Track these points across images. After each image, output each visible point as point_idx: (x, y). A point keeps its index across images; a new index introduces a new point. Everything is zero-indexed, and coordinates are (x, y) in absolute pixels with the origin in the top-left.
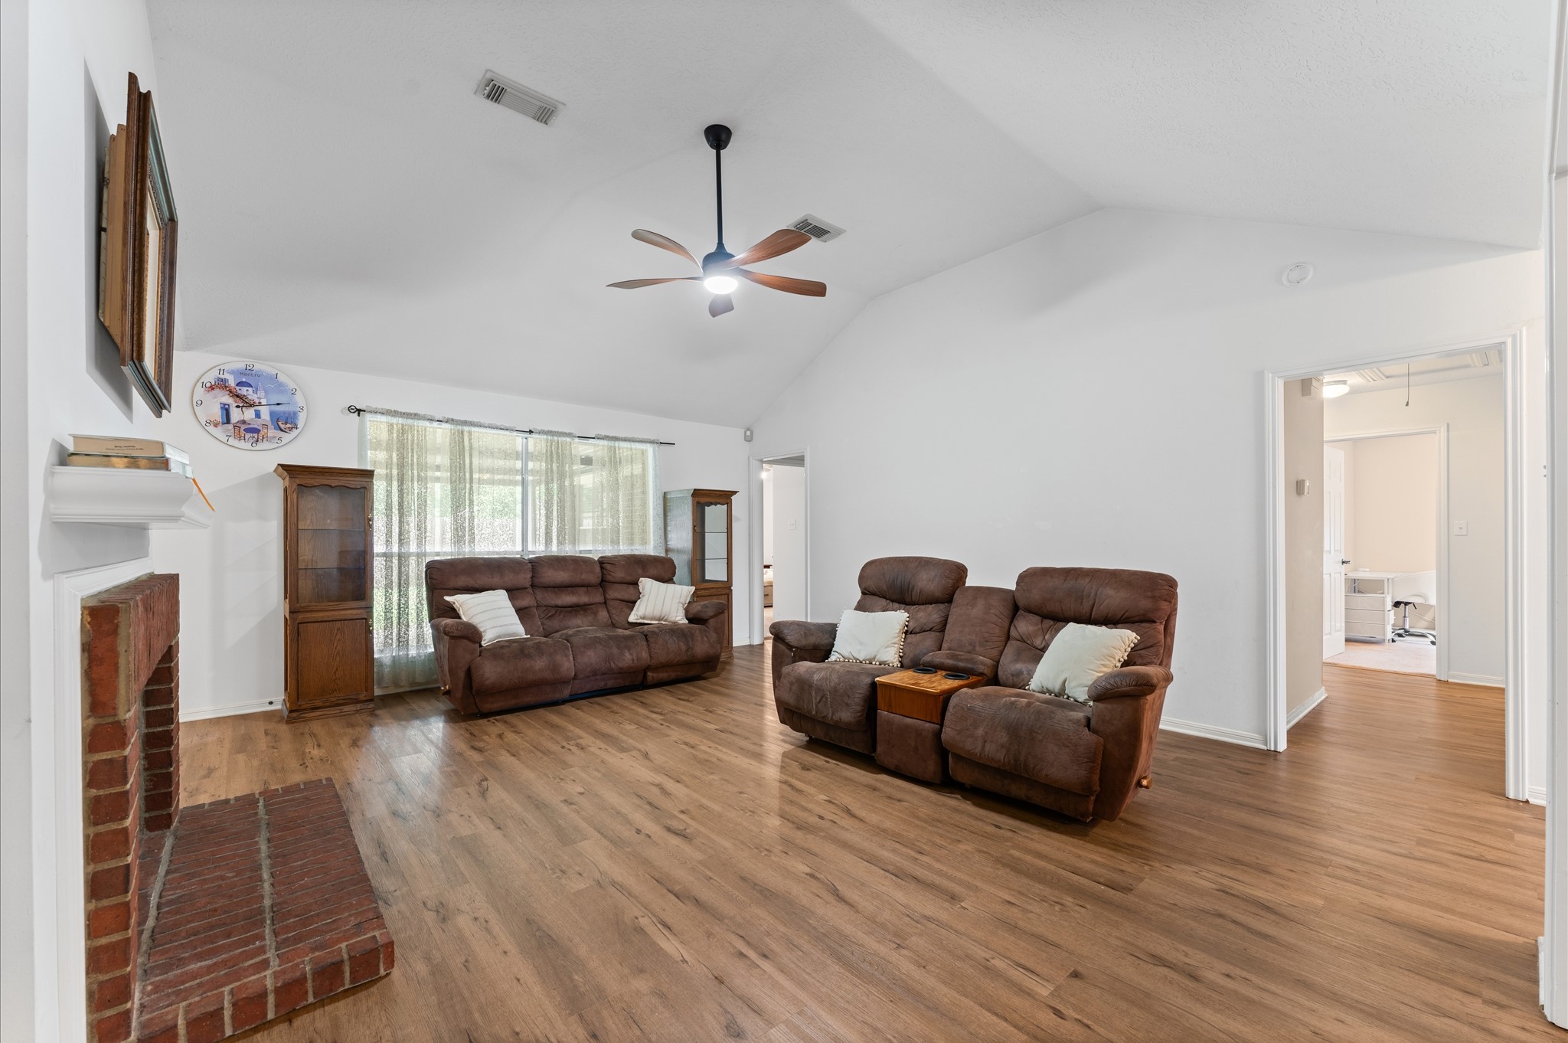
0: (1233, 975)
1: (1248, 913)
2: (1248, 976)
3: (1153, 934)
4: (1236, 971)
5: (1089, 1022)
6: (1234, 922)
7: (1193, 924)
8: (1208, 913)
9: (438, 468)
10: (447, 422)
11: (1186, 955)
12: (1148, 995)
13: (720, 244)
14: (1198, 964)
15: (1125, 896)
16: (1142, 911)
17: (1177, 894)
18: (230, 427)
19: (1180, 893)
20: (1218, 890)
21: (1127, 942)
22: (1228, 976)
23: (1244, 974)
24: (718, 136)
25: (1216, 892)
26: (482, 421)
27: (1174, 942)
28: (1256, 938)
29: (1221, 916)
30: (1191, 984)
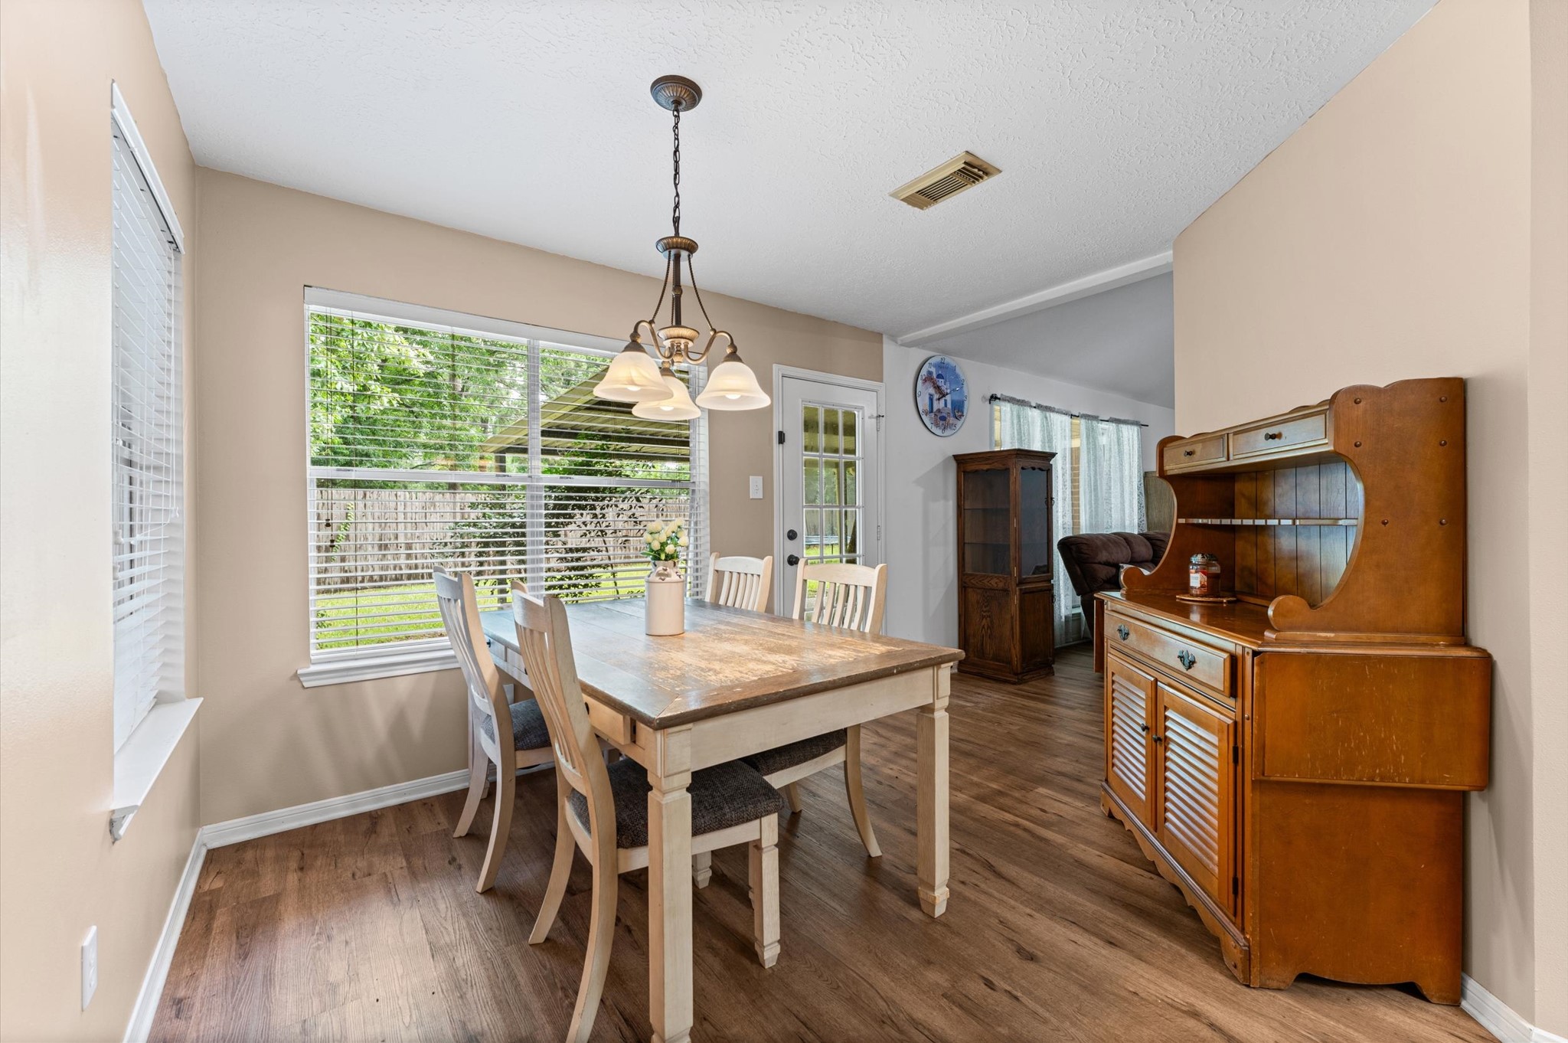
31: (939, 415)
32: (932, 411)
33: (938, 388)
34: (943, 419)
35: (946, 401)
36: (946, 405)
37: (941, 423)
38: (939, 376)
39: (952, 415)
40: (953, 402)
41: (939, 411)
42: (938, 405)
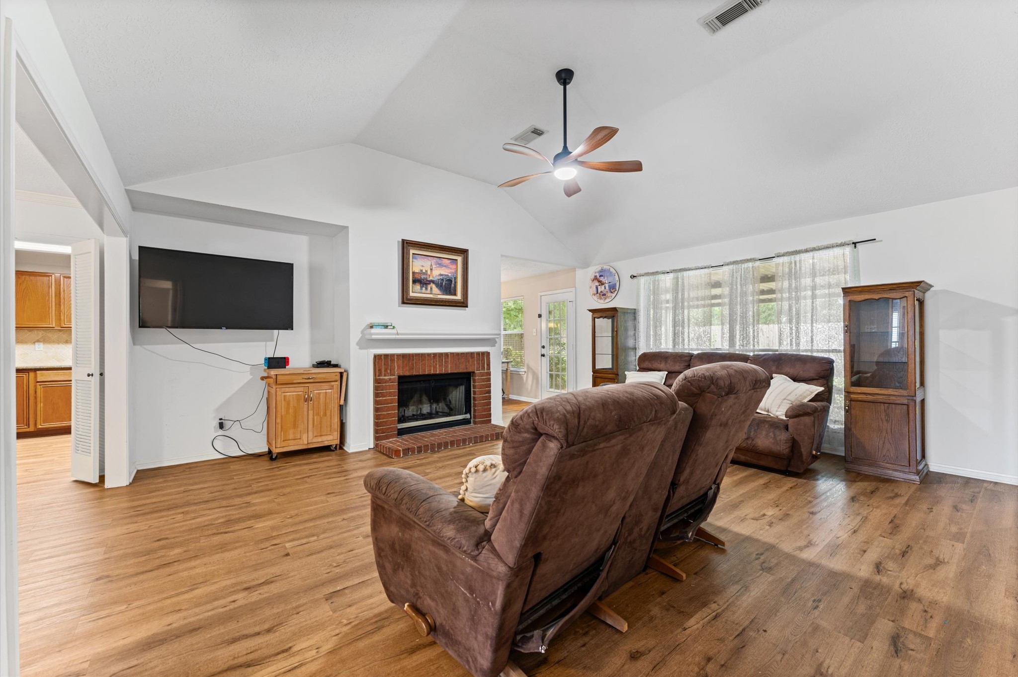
0: (232, 603)
1: (257, 648)
2: (225, 609)
3: (284, 590)
4: (232, 606)
5: (263, 550)
6: (258, 634)
7: (275, 611)
8: (277, 625)
9: (667, 302)
10: (671, 272)
11: (260, 594)
12: (256, 570)
13: (565, 147)
14: (251, 595)
15: (324, 594)
16: (305, 594)
17: (306, 621)
18: (598, 294)
19: (305, 623)
20: (290, 648)
21: (289, 577)
22: (234, 601)
23: (227, 608)
24: (565, 76)
25: (290, 645)
26: (690, 266)
27: (272, 594)
28: (238, 634)
29: (269, 631)
30: (245, 586)
31: (602, 294)
32: (597, 293)
33: (599, 281)
34: (604, 295)
35: (605, 286)
36: (605, 288)
37: (603, 297)
38: (600, 276)
39: (609, 292)
40: (609, 286)
41: (601, 292)
42: (601, 289)
